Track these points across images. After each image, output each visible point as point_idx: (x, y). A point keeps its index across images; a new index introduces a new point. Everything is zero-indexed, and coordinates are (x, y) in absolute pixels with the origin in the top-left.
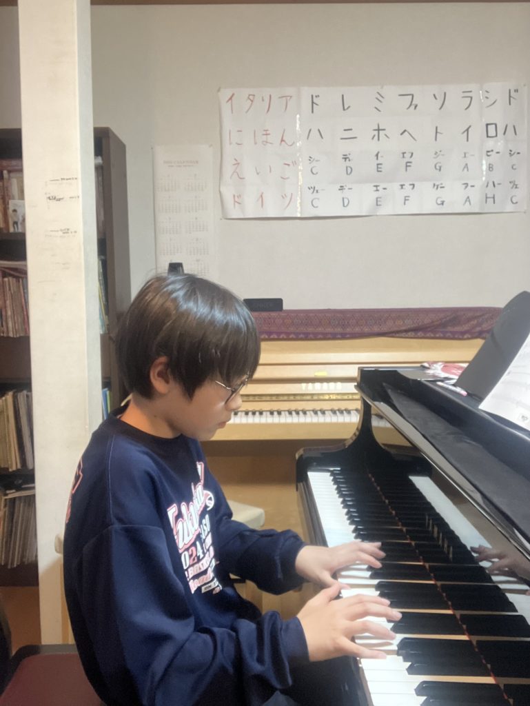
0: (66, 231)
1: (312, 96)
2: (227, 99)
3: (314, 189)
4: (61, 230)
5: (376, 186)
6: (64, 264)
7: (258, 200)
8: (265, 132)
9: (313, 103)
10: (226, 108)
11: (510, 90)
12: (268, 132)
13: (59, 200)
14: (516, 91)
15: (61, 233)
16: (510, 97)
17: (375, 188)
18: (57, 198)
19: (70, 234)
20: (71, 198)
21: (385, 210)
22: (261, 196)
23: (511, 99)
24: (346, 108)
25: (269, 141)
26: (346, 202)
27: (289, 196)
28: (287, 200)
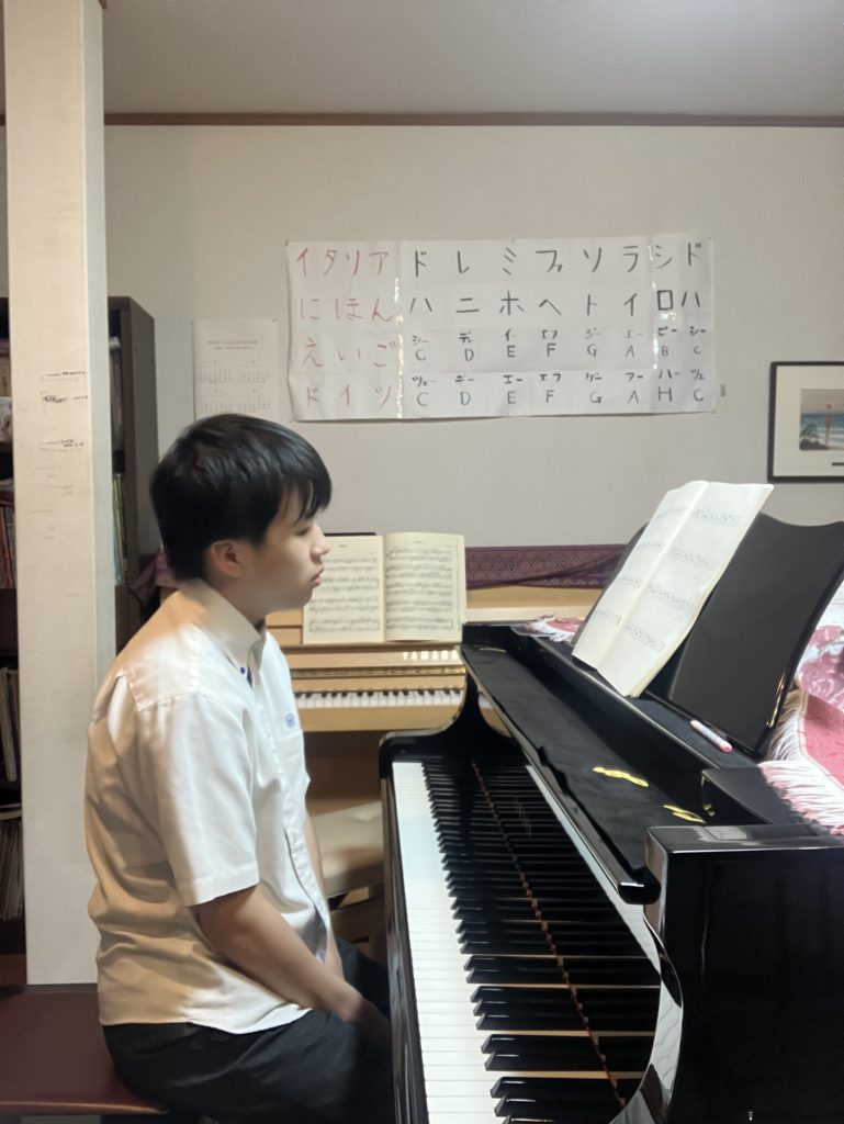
0: (69, 443)
1: (416, 253)
2: (299, 256)
3: (421, 381)
4: (62, 442)
5: (508, 377)
6: (65, 488)
7: (342, 396)
8: (351, 302)
9: (417, 262)
10: (296, 268)
11: (689, 246)
12: (355, 302)
13: (60, 401)
14: (698, 245)
15: (62, 447)
16: (690, 254)
17: (506, 380)
18: (57, 398)
19: (74, 447)
20: (76, 398)
21: (522, 409)
22: (347, 390)
23: (692, 257)
24: (463, 268)
25: (356, 314)
26: (466, 399)
27: (386, 390)
28: (384, 396)
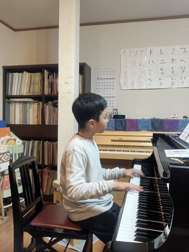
1: (151, 50)
2: (123, 52)
3: (150, 80)
5: (172, 78)
6: (68, 102)
7: (132, 84)
8: (134, 62)
9: (151, 52)
10: (122, 55)
12: (136, 62)
13: (68, 83)
15: (68, 93)
17: (172, 79)
19: (70, 93)
20: (71, 83)
21: (175, 86)
22: (133, 82)
24: (162, 53)
25: (136, 65)
26: (161, 84)
27: (142, 82)
28: (141, 83)
